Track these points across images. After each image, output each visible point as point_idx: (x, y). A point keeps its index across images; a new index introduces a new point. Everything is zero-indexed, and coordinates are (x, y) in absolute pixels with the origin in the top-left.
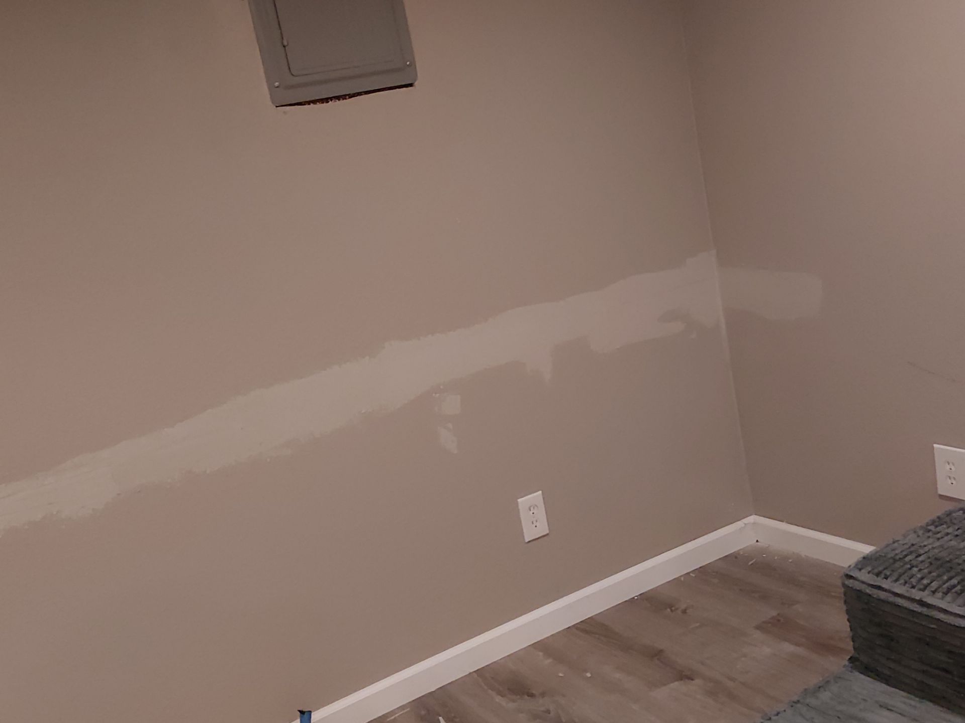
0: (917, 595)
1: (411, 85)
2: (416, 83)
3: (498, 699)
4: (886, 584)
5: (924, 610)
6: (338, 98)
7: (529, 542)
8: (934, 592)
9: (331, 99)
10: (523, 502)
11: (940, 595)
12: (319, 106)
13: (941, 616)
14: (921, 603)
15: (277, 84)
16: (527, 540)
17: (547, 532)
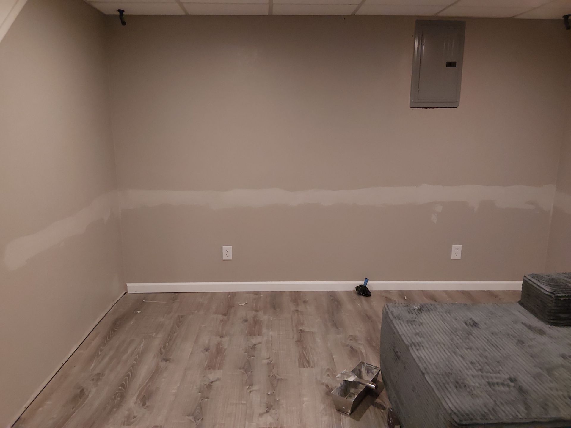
0: (539, 284)
1: (456, 108)
2: (458, 107)
3: (425, 298)
4: (533, 280)
5: (539, 288)
6: (431, 108)
7: (452, 259)
8: (544, 284)
9: (428, 108)
10: (454, 246)
11: (545, 285)
12: (424, 109)
13: (542, 290)
14: (539, 286)
15: (413, 101)
16: (452, 258)
17: (460, 258)
